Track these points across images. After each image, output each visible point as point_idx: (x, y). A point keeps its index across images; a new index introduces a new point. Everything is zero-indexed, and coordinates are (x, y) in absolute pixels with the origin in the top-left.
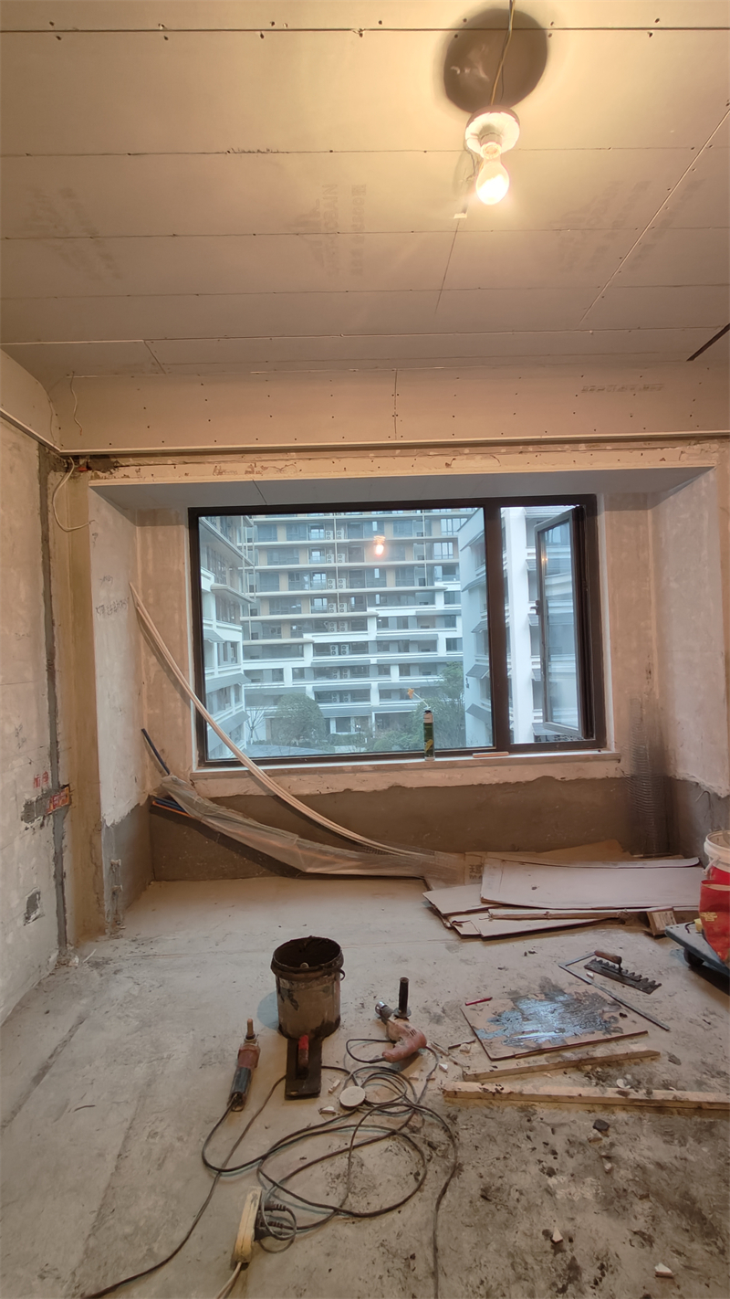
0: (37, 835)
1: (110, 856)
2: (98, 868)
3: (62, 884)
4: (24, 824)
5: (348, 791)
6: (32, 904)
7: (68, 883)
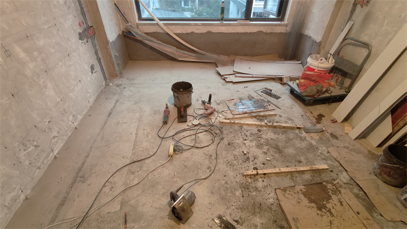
0: (86, 45)
1: (114, 53)
2: (111, 56)
3: (100, 61)
4: (81, 41)
5: (192, 32)
6: (92, 68)
7: (102, 61)
